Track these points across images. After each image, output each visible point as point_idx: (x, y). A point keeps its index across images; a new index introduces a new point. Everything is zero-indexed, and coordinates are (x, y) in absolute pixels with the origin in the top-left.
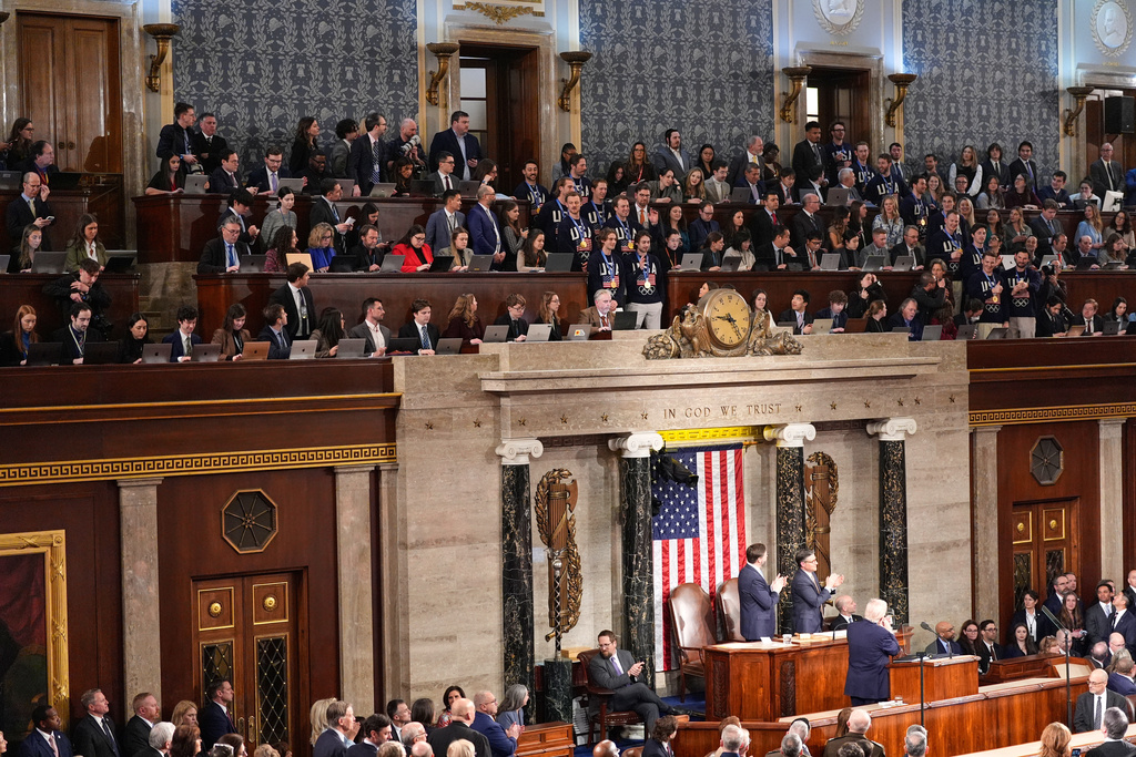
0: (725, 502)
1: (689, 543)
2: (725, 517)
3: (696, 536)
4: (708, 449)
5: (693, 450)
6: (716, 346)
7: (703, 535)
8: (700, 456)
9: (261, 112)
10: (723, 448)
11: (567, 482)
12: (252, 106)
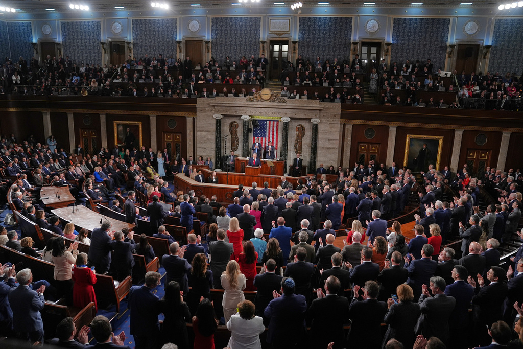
0: (273, 132)
1: (264, 139)
2: (273, 135)
3: (265, 138)
4: (270, 121)
5: (266, 121)
6: (263, 100)
7: (267, 138)
8: (268, 122)
9: (237, 55)
10: (274, 121)
11: (236, 124)
12: (235, 54)
